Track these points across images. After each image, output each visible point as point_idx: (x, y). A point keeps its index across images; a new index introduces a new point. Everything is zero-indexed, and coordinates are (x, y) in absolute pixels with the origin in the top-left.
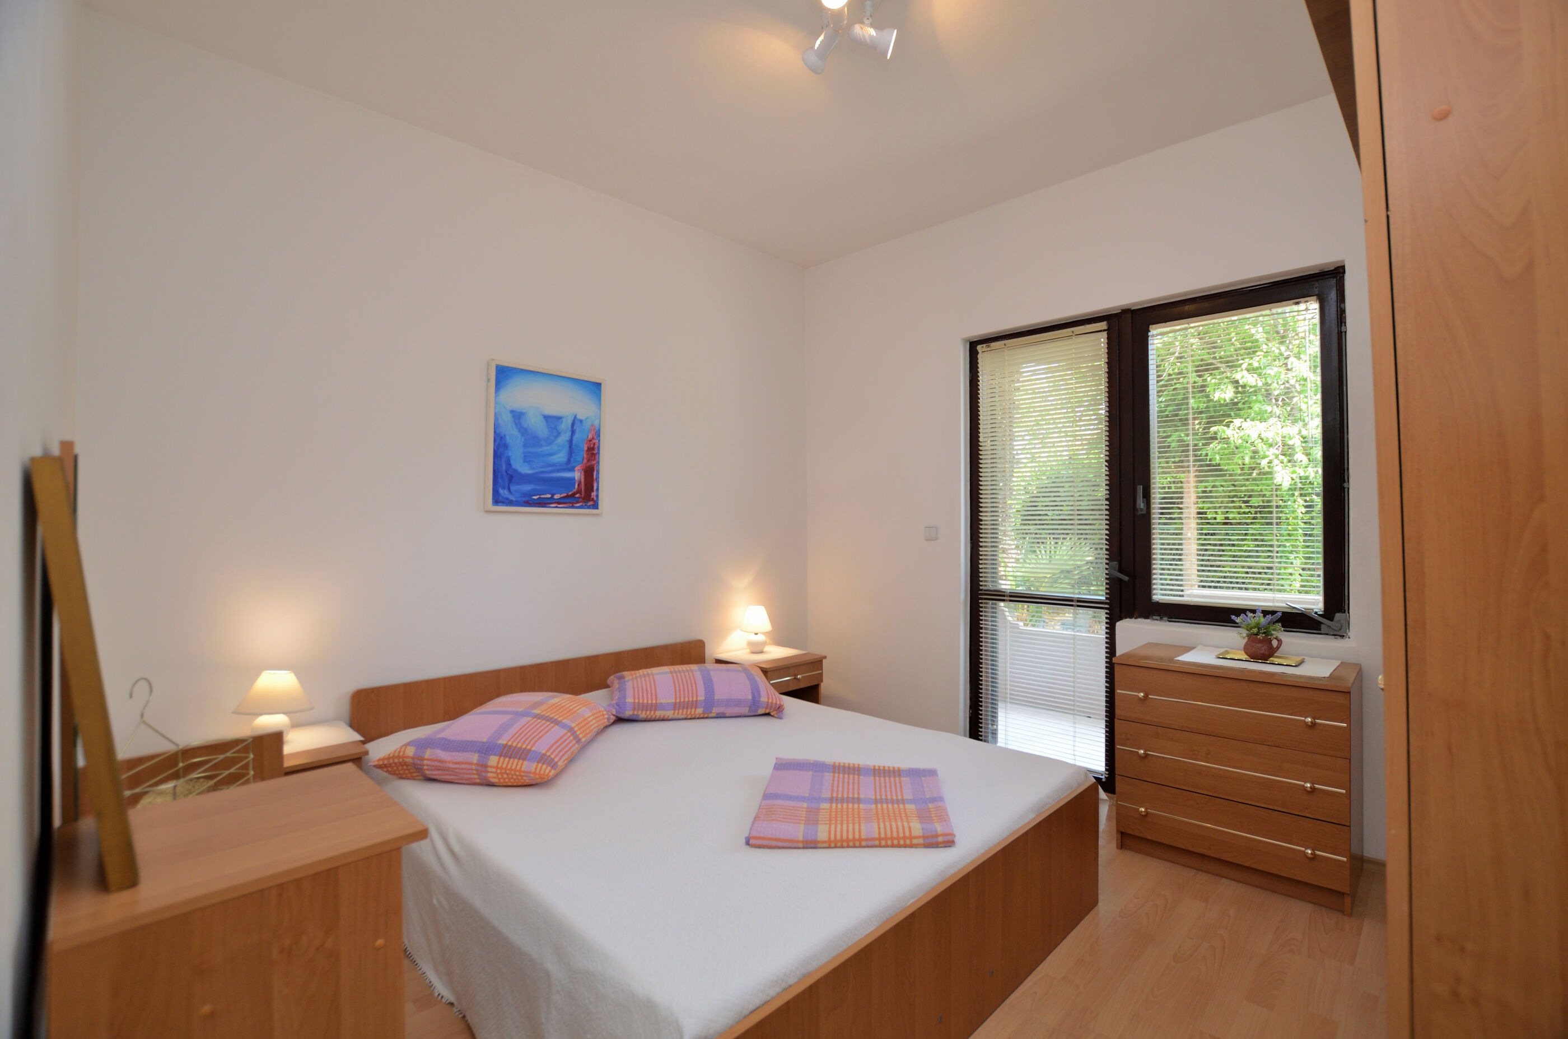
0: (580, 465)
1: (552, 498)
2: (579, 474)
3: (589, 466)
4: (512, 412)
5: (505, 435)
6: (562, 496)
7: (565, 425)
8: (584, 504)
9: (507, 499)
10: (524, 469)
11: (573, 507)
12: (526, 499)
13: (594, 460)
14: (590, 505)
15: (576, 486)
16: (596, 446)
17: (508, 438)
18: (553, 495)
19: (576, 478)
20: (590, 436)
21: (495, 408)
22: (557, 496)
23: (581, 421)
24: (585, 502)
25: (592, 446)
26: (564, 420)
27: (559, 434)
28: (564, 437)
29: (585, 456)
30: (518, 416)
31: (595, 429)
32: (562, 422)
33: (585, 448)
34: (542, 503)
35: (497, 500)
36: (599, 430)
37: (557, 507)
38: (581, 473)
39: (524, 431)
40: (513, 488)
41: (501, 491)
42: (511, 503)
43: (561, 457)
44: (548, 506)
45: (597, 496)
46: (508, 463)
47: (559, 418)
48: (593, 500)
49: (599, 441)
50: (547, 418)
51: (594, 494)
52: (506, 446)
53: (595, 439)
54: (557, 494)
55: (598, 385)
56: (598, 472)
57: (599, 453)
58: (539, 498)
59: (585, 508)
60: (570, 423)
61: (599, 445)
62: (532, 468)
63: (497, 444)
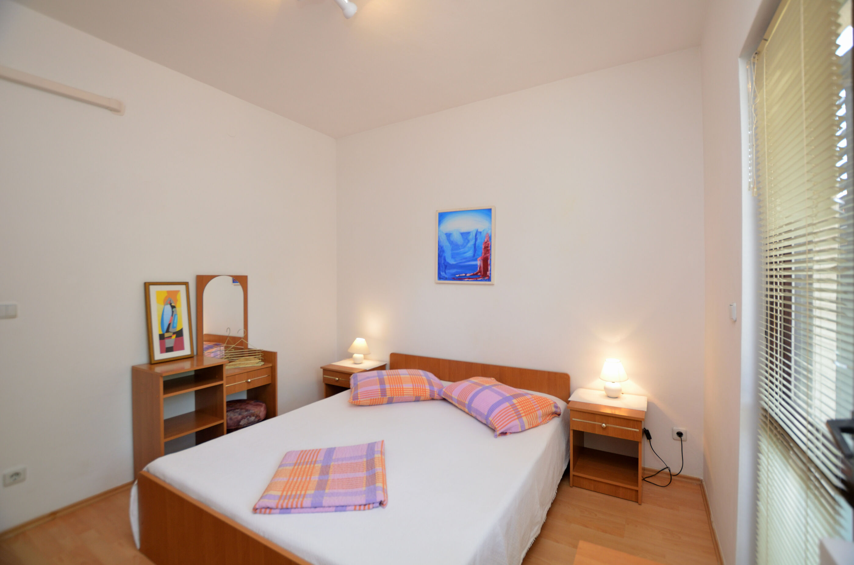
0: (481, 257)
1: (465, 276)
2: (480, 262)
3: (486, 257)
4: (446, 234)
5: (443, 246)
6: (471, 274)
7: (472, 236)
8: (483, 279)
9: (444, 277)
10: (452, 262)
11: (477, 280)
12: (453, 277)
13: (489, 253)
14: (486, 279)
15: (478, 269)
16: (489, 245)
17: (444, 247)
18: (466, 274)
19: (478, 264)
20: (486, 240)
21: (439, 233)
22: (468, 275)
23: (480, 233)
24: (483, 278)
25: (487, 245)
26: (471, 234)
27: (469, 241)
28: (472, 243)
29: (483, 252)
30: (448, 235)
31: (489, 235)
32: (470, 235)
33: (483, 247)
34: (460, 279)
35: (440, 277)
36: (491, 236)
37: (468, 281)
38: (481, 261)
39: (451, 243)
40: (447, 271)
41: (442, 273)
42: (446, 279)
43: (470, 254)
44: (463, 280)
45: (490, 274)
46: (445, 260)
47: (468, 233)
48: (488, 276)
49: (491, 242)
50: (462, 234)
51: (488, 273)
52: (443, 251)
53: (489, 242)
54: (468, 273)
55: (490, 210)
56: (490, 260)
57: (490, 249)
58: (459, 276)
59: (484, 281)
60: (474, 235)
61: (491, 244)
62: (455, 261)
63: (439, 251)
